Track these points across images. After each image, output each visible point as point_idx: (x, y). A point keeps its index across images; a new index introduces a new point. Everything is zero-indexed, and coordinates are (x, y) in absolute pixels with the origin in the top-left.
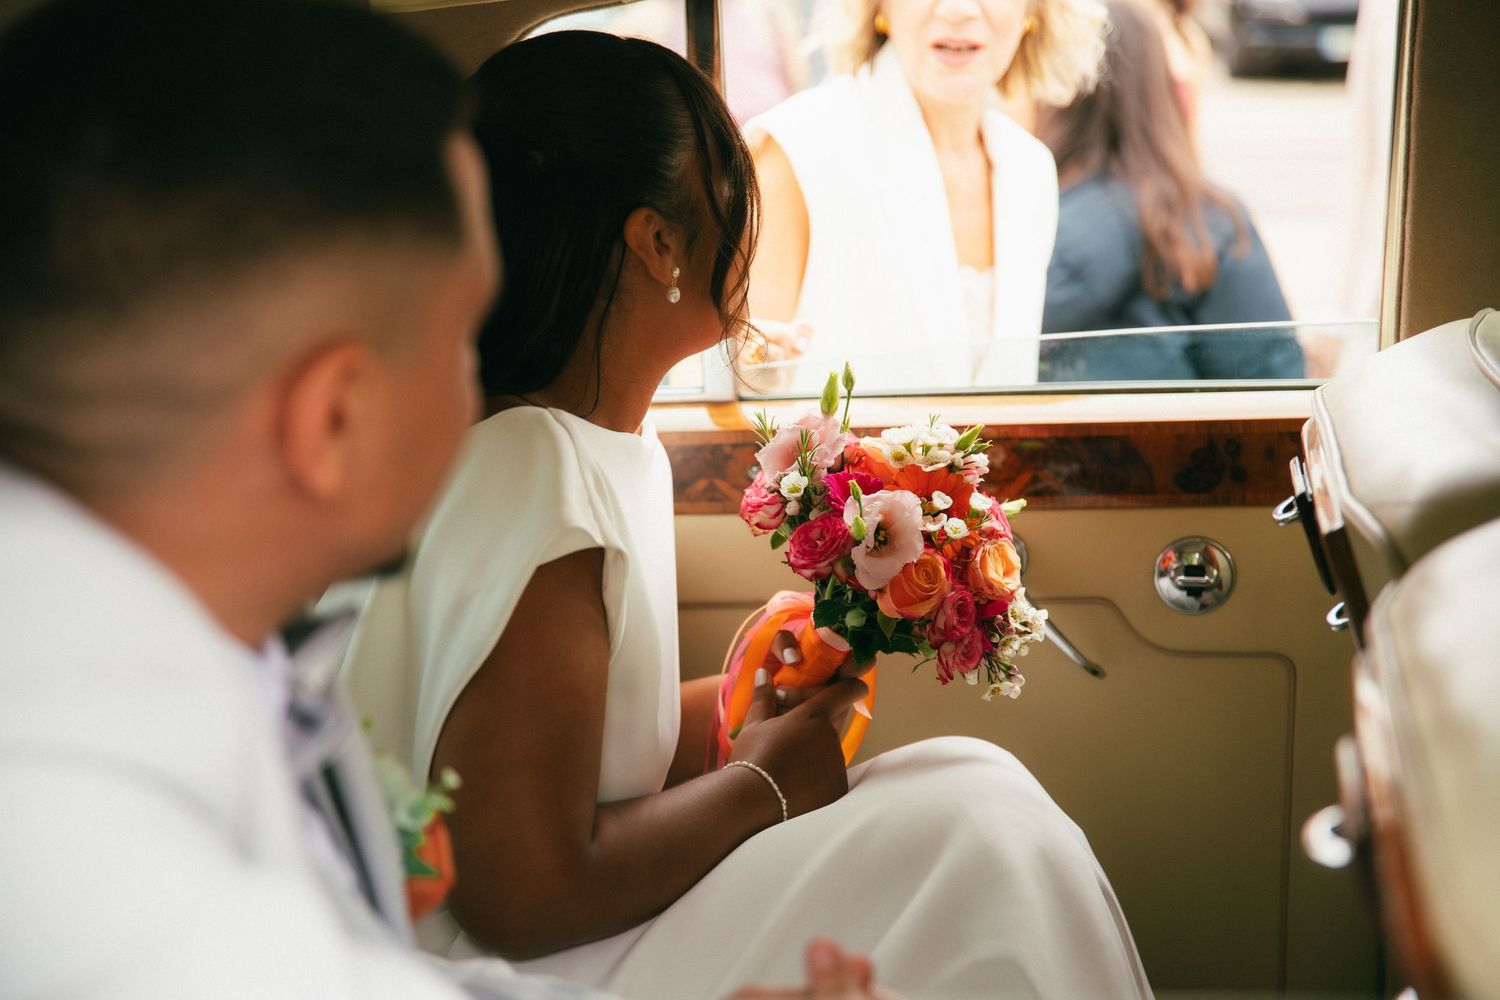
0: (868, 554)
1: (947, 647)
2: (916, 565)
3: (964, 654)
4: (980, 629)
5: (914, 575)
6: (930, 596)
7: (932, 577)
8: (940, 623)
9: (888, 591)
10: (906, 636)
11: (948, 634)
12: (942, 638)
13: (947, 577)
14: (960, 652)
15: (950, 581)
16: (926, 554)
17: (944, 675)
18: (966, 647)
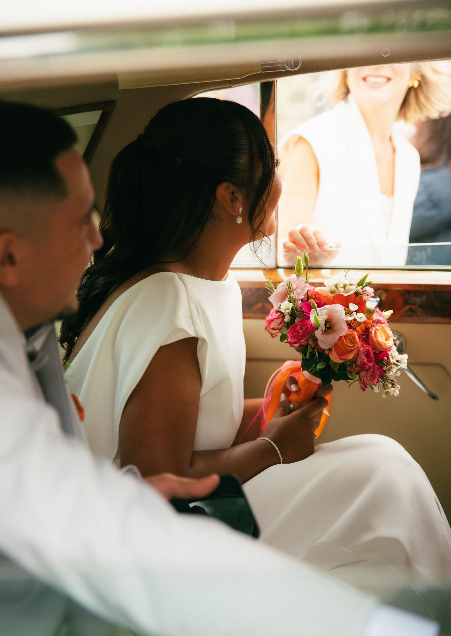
0: (323, 333)
1: (363, 373)
2: (345, 336)
3: (371, 376)
4: (377, 364)
5: (345, 341)
6: (353, 350)
7: (353, 341)
8: (359, 362)
9: (334, 350)
10: (344, 372)
11: (363, 367)
12: (361, 369)
13: (360, 341)
14: (369, 375)
15: (361, 343)
16: (349, 331)
17: (364, 387)
18: (372, 373)
